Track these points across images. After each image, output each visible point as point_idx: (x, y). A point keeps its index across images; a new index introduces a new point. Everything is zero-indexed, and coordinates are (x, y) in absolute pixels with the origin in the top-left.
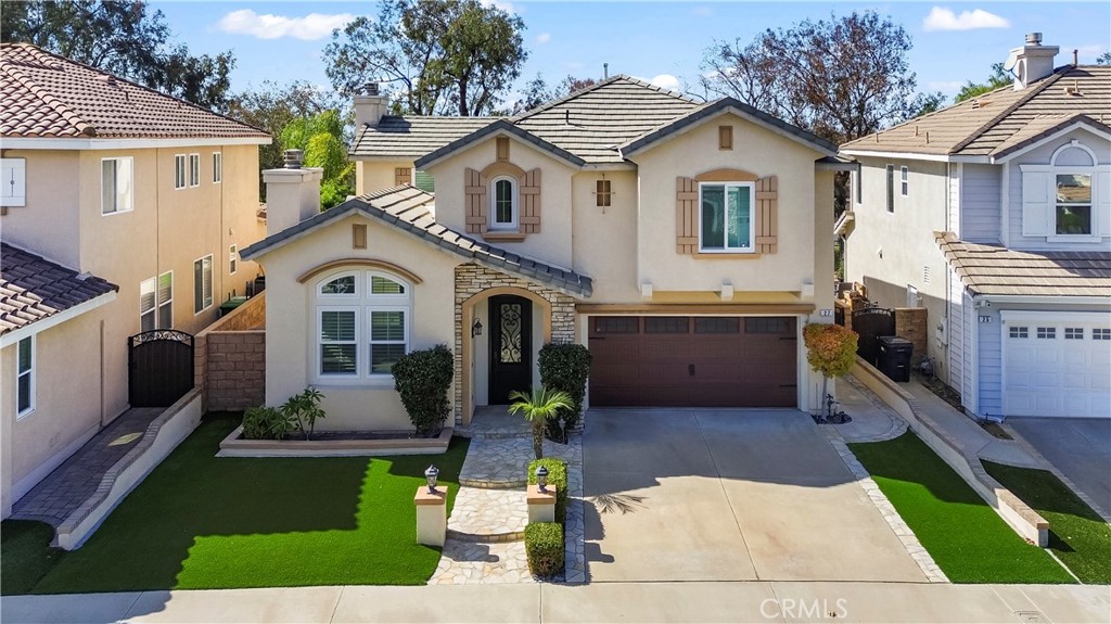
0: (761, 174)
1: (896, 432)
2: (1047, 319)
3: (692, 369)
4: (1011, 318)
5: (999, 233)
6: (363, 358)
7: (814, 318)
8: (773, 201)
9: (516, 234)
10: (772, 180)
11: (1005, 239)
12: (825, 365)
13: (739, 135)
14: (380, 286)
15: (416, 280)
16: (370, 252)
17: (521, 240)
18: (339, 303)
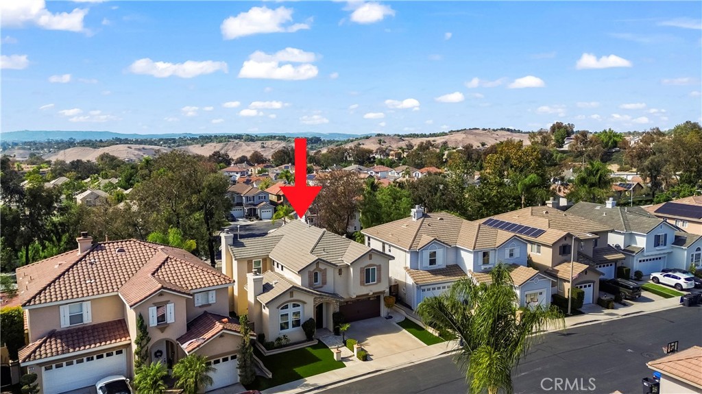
0: (378, 264)
1: (403, 319)
2: (434, 286)
3: (358, 312)
4: (422, 288)
5: (418, 266)
6: (290, 325)
7: (385, 295)
8: (380, 270)
9: (321, 285)
10: (380, 265)
11: (419, 268)
12: (388, 305)
13: (373, 256)
14: (295, 306)
15: (304, 303)
16: (294, 298)
17: (322, 287)
18: (284, 312)
